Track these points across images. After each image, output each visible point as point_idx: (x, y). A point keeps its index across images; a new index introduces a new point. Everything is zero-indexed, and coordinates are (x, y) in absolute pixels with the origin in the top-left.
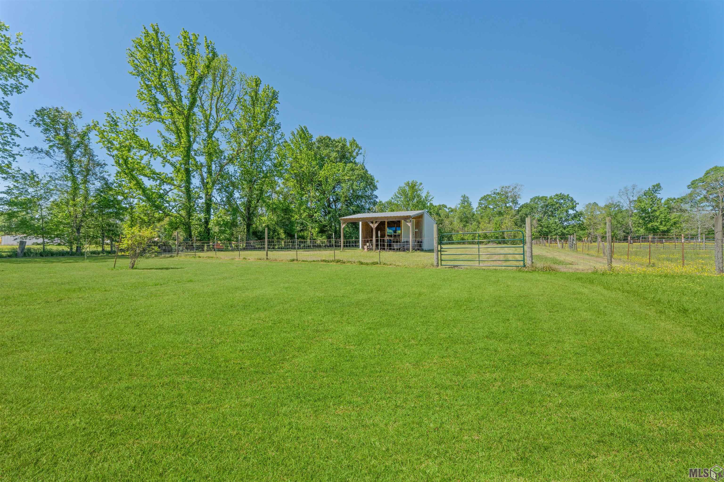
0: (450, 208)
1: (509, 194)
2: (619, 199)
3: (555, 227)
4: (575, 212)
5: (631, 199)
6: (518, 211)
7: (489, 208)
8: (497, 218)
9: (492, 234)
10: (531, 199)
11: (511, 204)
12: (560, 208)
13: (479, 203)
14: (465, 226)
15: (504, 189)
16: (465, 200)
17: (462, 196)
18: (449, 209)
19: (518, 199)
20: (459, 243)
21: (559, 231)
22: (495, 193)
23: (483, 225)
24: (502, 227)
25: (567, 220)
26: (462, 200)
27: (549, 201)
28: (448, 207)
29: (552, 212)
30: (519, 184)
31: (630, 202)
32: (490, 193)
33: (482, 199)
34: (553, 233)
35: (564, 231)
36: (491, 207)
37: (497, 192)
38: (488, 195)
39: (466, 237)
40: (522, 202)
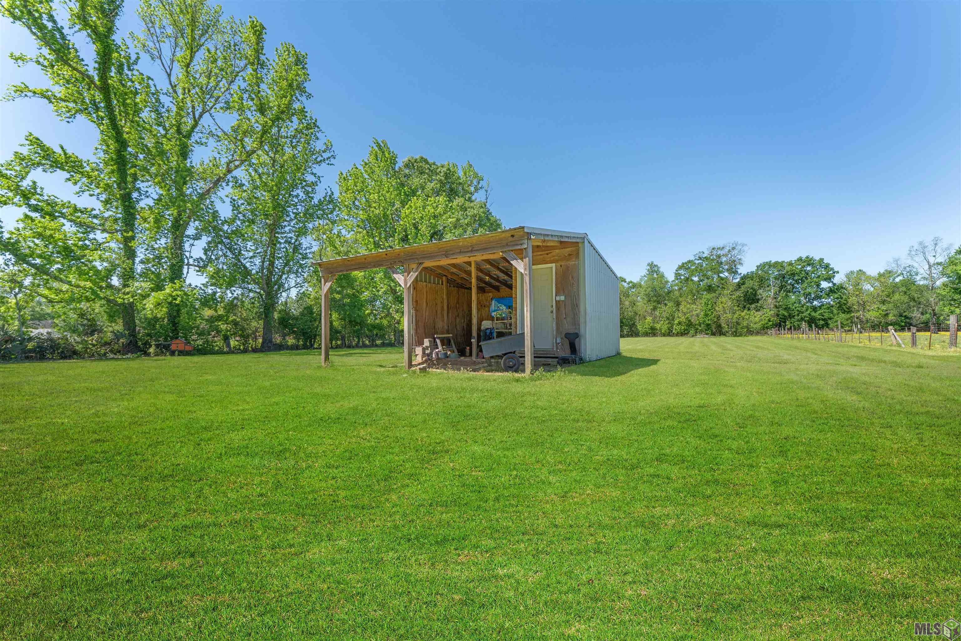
0: (631, 282)
1: (724, 259)
2: (909, 262)
3: (799, 309)
4: (830, 285)
5: (932, 260)
6: (739, 285)
7: (692, 280)
8: (706, 296)
9: (701, 320)
10: (758, 267)
11: (726, 274)
12: (806, 278)
13: (676, 274)
14: (655, 309)
15: (715, 252)
16: (653, 269)
17: (648, 265)
18: (629, 284)
19: (738, 266)
20: (646, 334)
21: (806, 314)
22: (700, 258)
23: (685, 306)
24: (717, 308)
25: (818, 297)
26: (648, 270)
27: (788, 268)
28: (627, 280)
29: (793, 285)
30: (739, 243)
31: (930, 267)
32: (692, 258)
33: (680, 268)
34: (796, 317)
35: (813, 314)
36: (696, 279)
37: (705, 255)
38: (689, 262)
39: (658, 326)
40: (743, 270)
